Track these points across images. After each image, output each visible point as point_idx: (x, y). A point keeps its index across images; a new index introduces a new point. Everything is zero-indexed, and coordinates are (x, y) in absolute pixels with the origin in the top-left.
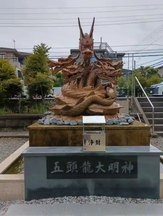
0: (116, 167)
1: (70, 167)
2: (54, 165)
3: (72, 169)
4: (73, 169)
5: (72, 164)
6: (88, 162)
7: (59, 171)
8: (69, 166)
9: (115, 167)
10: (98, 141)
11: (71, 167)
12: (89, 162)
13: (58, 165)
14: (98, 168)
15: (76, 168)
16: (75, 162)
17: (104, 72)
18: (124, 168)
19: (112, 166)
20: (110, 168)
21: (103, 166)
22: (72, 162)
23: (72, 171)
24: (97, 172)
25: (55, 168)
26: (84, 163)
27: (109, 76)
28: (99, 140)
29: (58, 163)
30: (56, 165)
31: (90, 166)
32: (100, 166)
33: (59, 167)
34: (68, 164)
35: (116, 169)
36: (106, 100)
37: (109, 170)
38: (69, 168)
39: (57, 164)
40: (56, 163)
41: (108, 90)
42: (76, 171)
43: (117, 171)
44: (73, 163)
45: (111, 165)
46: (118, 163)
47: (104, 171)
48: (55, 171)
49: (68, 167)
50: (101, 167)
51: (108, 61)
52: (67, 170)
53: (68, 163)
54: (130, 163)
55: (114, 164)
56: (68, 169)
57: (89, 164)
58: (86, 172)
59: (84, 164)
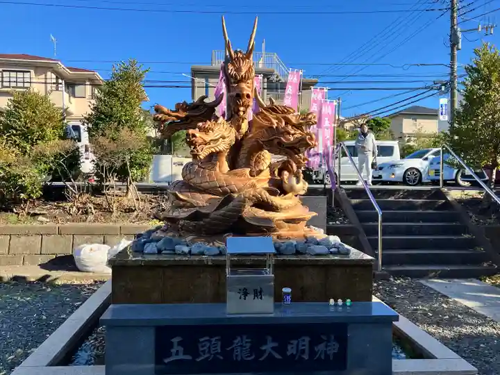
0: (303, 348)
1: (206, 348)
2: (171, 345)
3: (209, 353)
4: (212, 352)
5: (211, 342)
6: (245, 337)
7: (181, 357)
8: (203, 347)
9: (300, 348)
10: (259, 290)
11: (209, 348)
12: (247, 338)
13: (180, 344)
14: (265, 350)
15: (219, 351)
16: (217, 338)
18: (321, 347)
19: (295, 346)
20: (291, 350)
21: (275, 345)
22: (211, 338)
23: (210, 357)
24: (263, 358)
25: (174, 351)
26: (236, 339)
28: (261, 289)
29: (179, 339)
30: (175, 344)
31: (248, 345)
32: (269, 346)
33: (181, 349)
34: (201, 343)
35: (303, 352)
37: (289, 353)
38: (204, 351)
39: (178, 342)
40: (176, 340)
42: (218, 356)
43: (306, 357)
44: (214, 339)
45: (292, 344)
46: (307, 339)
47: (278, 356)
48: (173, 358)
49: (202, 349)
50: (273, 348)
52: (200, 356)
53: (202, 340)
54: (333, 337)
55: (300, 340)
56: (201, 353)
57: (246, 342)
58: (239, 359)
59: (236, 341)
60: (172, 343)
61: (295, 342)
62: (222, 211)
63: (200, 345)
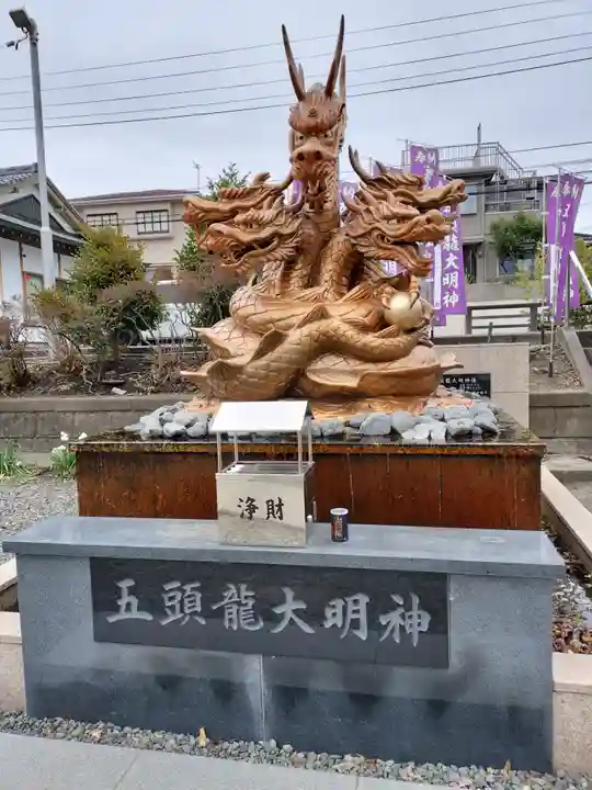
0: (355, 616)
1: (175, 602)
2: (118, 593)
3: (182, 611)
4: (187, 611)
5: (184, 591)
6: (243, 587)
7: (135, 614)
8: (171, 599)
9: (351, 616)
10: (276, 502)
11: (182, 602)
12: (247, 590)
13: (132, 591)
14: (283, 615)
15: (199, 609)
16: (192, 586)
17: (377, 228)
18: (393, 619)
19: (339, 611)
20: (332, 618)
21: (301, 606)
22: (183, 585)
23: (183, 618)
24: (279, 629)
25: (122, 603)
26: (229, 589)
27: (395, 243)
28: (280, 500)
29: (130, 583)
30: (125, 592)
31: (251, 602)
32: (289, 607)
33: (134, 601)
34: (167, 592)
35: (355, 624)
36: (372, 340)
37: (328, 625)
38: (172, 608)
39: (129, 588)
40: (125, 584)
41: (388, 300)
42: (197, 618)
43: (362, 634)
44: (188, 588)
45: (334, 607)
46: (364, 599)
47: (307, 629)
48: (123, 615)
49: (170, 604)
50: (296, 612)
51: (402, 183)
52: (166, 615)
53: (167, 587)
54: (416, 600)
55: (350, 600)
56: (169, 612)
57: (246, 597)
58: (235, 627)
59: (228, 594)
60: (120, 589)
61: (339, 603)
62: (263, 361)
63: (166, 597)
